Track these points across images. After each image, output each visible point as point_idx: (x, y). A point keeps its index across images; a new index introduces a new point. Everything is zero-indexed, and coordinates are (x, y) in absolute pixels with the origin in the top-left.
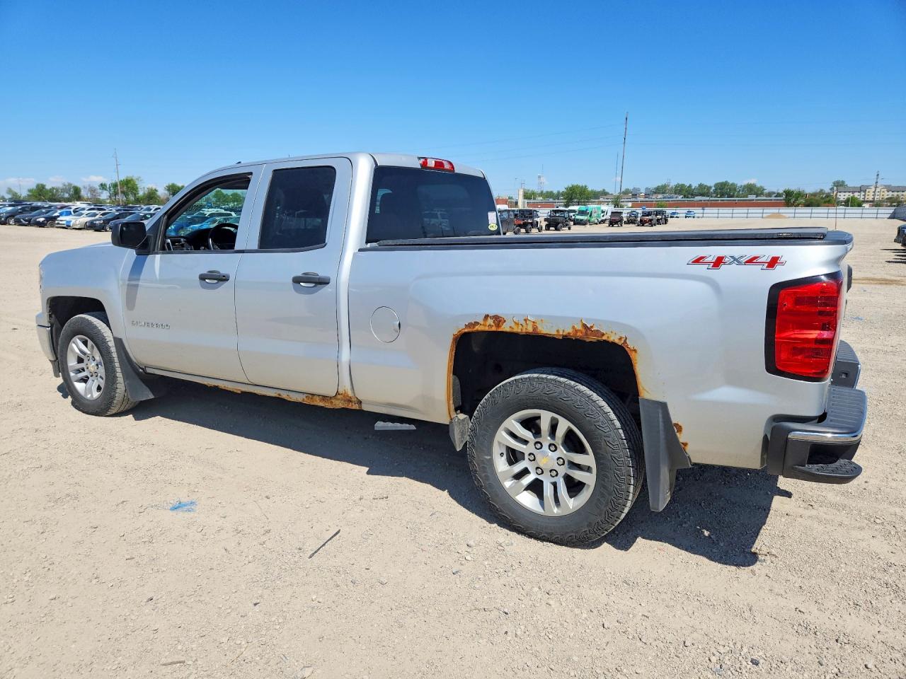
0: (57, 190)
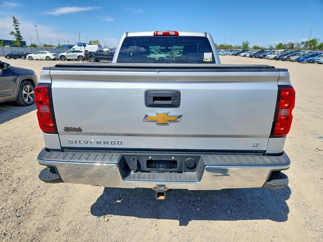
0: (286, 45)
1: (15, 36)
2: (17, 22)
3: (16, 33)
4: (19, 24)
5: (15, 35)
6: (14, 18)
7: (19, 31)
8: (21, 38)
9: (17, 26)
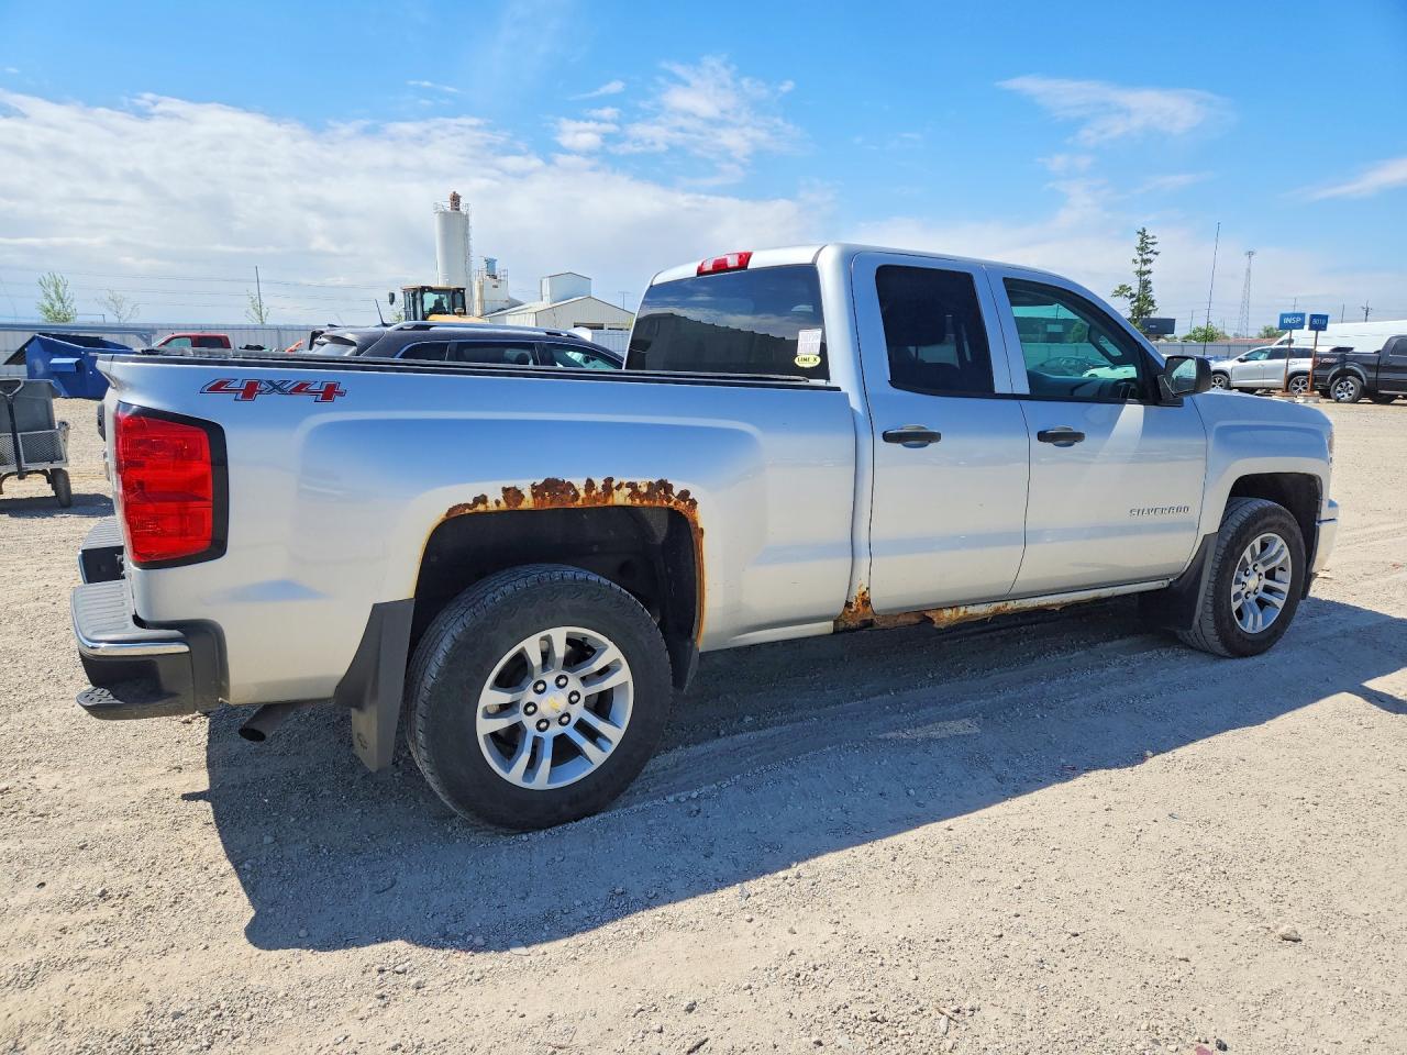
1: (1129, 301)
2: (1151, 247)
3: (1135, 291)
4: (1156, 254)
5: (1132, 296)
6: (1143, 233)
7: (1150, 282)
8: (1151, 308)
9: (1145, 262)
